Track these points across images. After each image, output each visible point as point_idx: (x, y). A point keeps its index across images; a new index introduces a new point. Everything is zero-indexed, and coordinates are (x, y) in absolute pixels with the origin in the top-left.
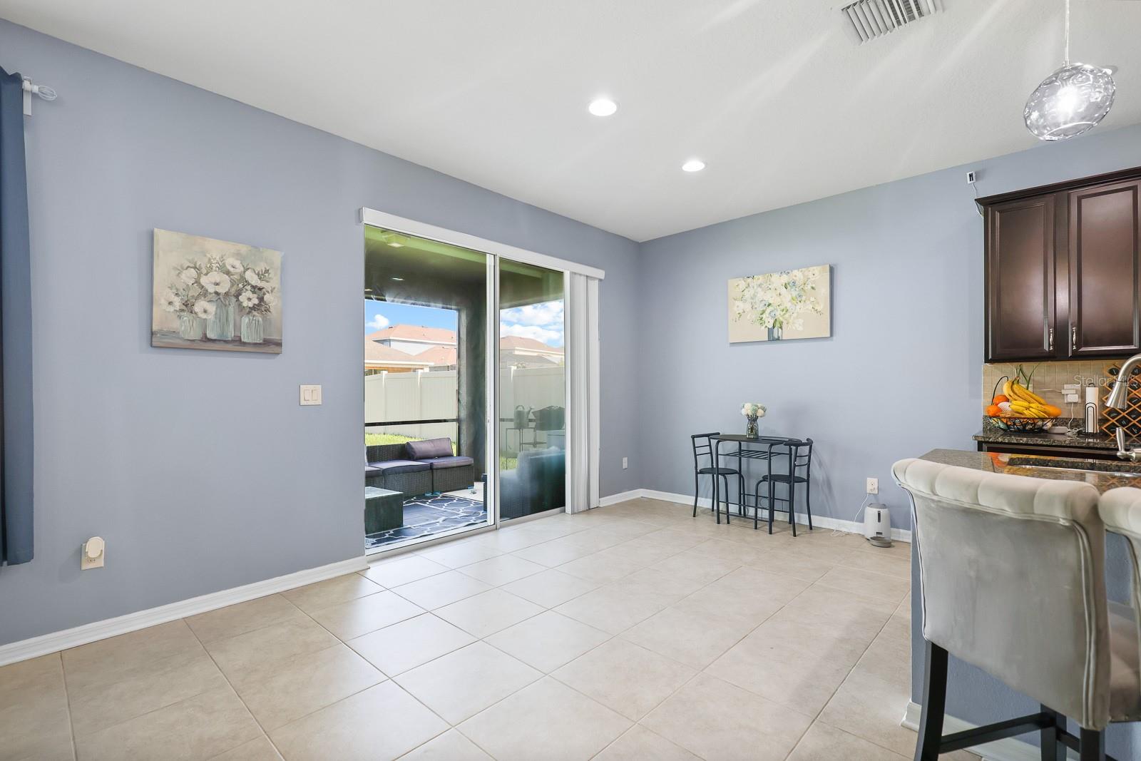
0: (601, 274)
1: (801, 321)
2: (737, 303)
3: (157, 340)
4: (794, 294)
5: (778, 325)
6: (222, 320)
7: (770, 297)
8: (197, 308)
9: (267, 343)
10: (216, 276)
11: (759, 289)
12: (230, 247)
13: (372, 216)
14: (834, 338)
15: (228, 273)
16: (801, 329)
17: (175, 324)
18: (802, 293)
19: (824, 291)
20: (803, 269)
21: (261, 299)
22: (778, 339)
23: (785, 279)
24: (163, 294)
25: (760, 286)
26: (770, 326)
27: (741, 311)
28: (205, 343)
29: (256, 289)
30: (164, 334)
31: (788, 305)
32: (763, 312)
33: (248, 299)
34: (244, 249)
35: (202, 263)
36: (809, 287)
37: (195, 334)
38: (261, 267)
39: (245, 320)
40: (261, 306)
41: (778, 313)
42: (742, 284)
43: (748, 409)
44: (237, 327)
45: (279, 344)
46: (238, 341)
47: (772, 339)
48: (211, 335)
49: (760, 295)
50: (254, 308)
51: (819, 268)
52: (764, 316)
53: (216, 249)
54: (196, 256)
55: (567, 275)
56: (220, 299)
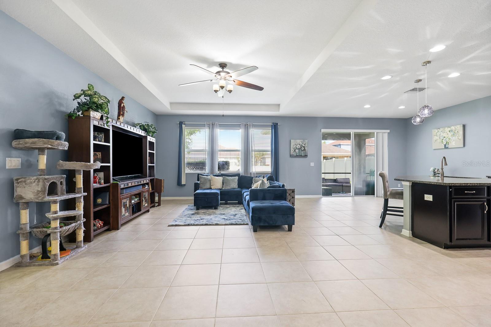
0: (389, 131)
1: (454, 142)
2: (435, 137)
3: (291, 156)
4: (452, 134)
5: (447, 143)
6: (299, 152)
7: (445, 135)
8: (296, 151)
9: (305, 156)
10: (298, 146)
11: (442, 132)
12: (300, 141)
13: (323, 131)
14: (466, 147)
15: (300, 145)
16: (454, 144)
18: (454, 133)
19: (461, 133)
20: (455, 126)
21: (304, 148)
22: (447, 148)
23: (449, 129)
24: (292, 149)
25: (442, 131)
26: (445, 144)
27: (436, 139)
28: (297, 156)
29: (304, 147)
30: (292, 155)
31: (450, 137)
32: (443, 139)
33: (303, 149)
34: (302, 141)
35: (297, 144)
36: (456, 132)
37: (295, 155)
38: (305, 143)
39: (302, 152)
40: (305, 150)
41: (447, 140)
42: (436, 131)
43: (432, 169)
44: (301, 153)
45: (307, 156)
46: (301, 156)
47: (446, 148)
49: (442, 134)
50: (303, 150)
51: (460, 125)
52: (443, 141)
53: (299, 141)
54: (296, 143)
55: (375, 133)
56: (299, 149)
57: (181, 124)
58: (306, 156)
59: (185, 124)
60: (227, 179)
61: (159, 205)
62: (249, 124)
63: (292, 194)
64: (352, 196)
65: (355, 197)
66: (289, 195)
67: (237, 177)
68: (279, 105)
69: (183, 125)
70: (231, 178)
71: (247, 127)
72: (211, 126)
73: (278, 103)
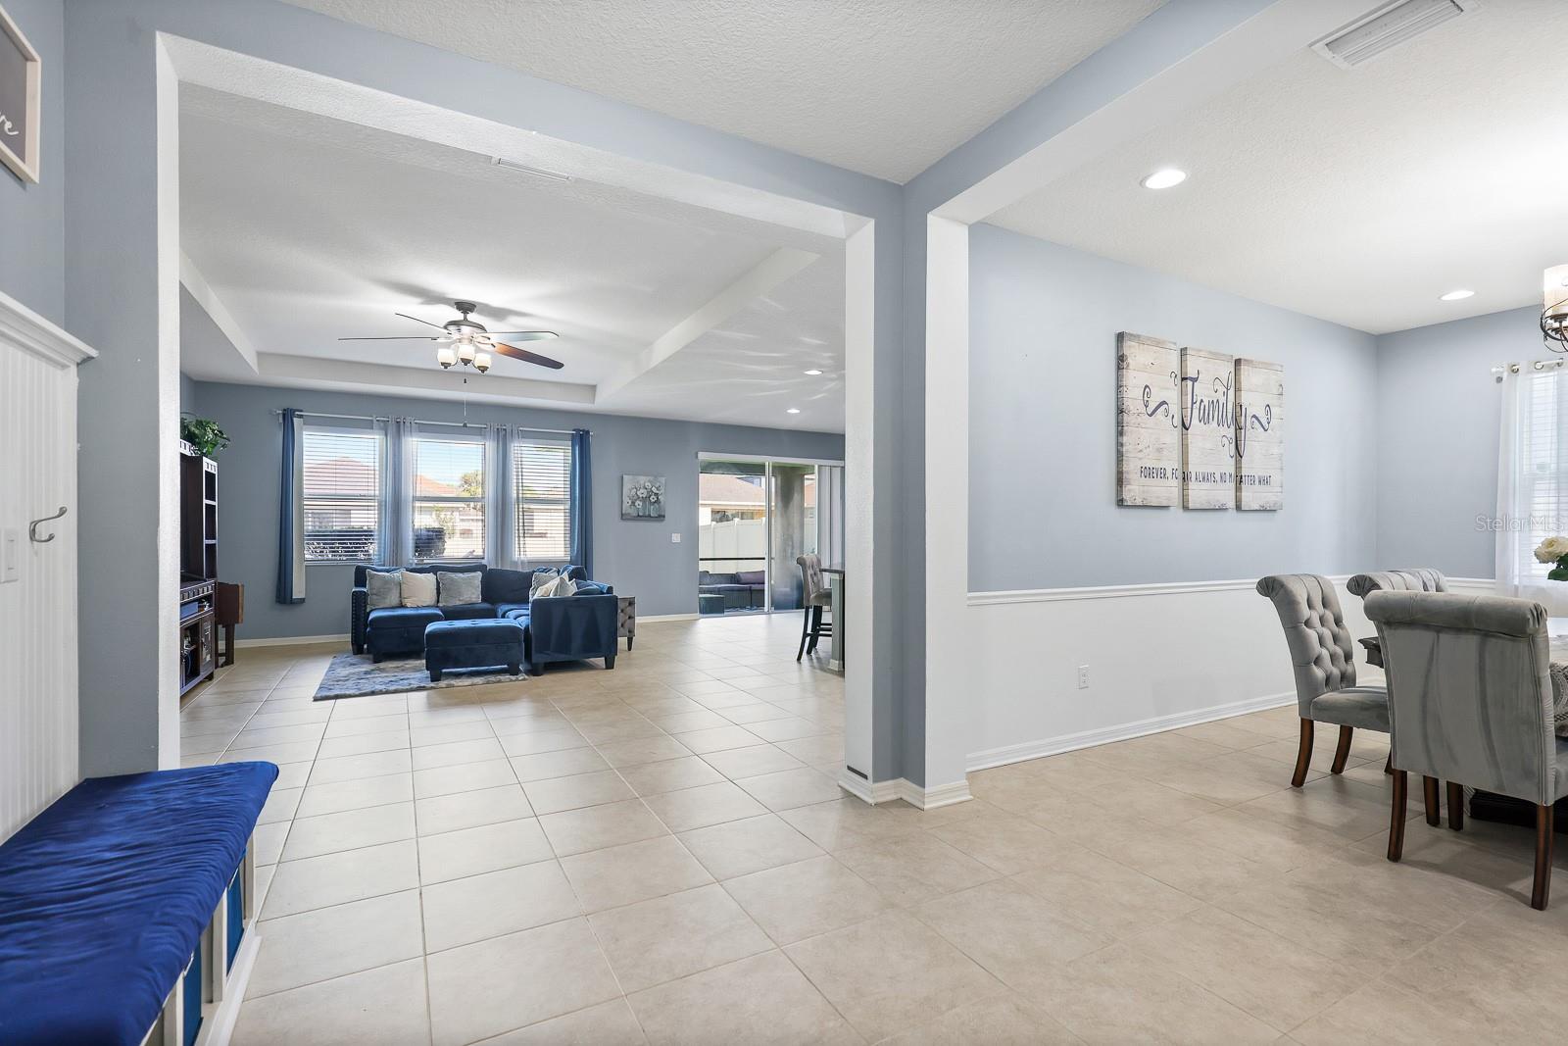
3: (624, 517)
6: (644, 507)
8: (636, 504)
10: (642, 491)
12: (648, 478)
13: (704, 456)
15: (646, 489)
17: (630, 511)
21: (658, 498)
24: (626, 499)
28: (638, 518)
29: (656, 494)
30: (626, 514)
33: (653, 498)
34: (651, 478)
35: (637, 486)
37: (636, 514)
38: (658, 485)
39: (652, 507)
40: (658, 501)
44: (649, 511)
45: (664, 516)
46: (649, 516)
48: (641, 514)
50: (655, 502)
53: (642, 480)
54: (636, 484)
55: (816, 467)
56: (644, 500)
57: (288, 416)
58: (661, 517)
59: (301, 416)
60: (452, 580)
61: (229, 661)
62: (508, 427)
63: (629, 610)
64: (768, 613)
65: (773, 615)
66: (622, 611)
67: (479, 574)
68: (593, 388)
69: (295, 419)
70: (461, 575)
71: (503, 437)
72: (392, 429)
73: (594, 383)
